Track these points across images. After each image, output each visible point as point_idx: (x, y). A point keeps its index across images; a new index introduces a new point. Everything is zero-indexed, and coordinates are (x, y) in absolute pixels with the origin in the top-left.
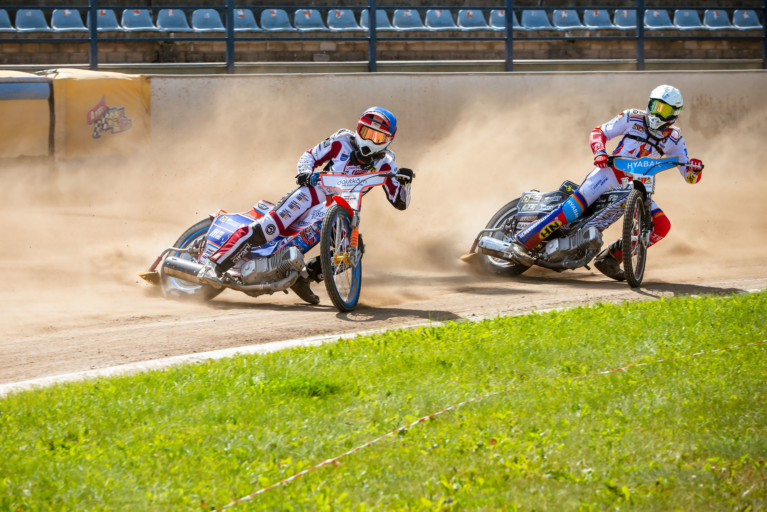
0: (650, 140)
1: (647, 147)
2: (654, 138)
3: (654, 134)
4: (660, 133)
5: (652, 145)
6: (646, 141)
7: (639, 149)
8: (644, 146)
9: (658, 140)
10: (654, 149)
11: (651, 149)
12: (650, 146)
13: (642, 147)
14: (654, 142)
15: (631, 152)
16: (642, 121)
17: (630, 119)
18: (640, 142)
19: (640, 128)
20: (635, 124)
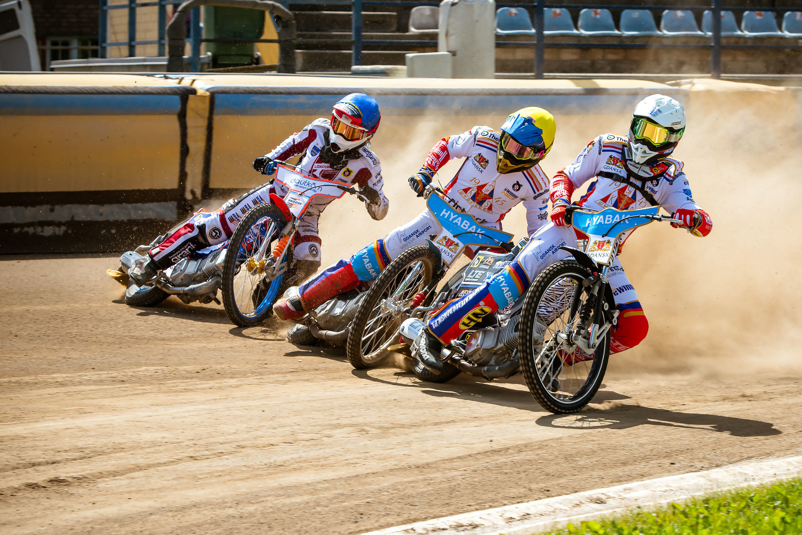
0: (632, 180)
1: (629, 191)
3: (635, 170)
4: (648, 169)
7: (615, 195)
8: (624, 189)
10: (639, 195)
11: (635, 194)
15: (605, 200)
16: (620, 151)
17: (603, 148)
18: (618, 183)
19: (617, 162)
20: (611, 157)
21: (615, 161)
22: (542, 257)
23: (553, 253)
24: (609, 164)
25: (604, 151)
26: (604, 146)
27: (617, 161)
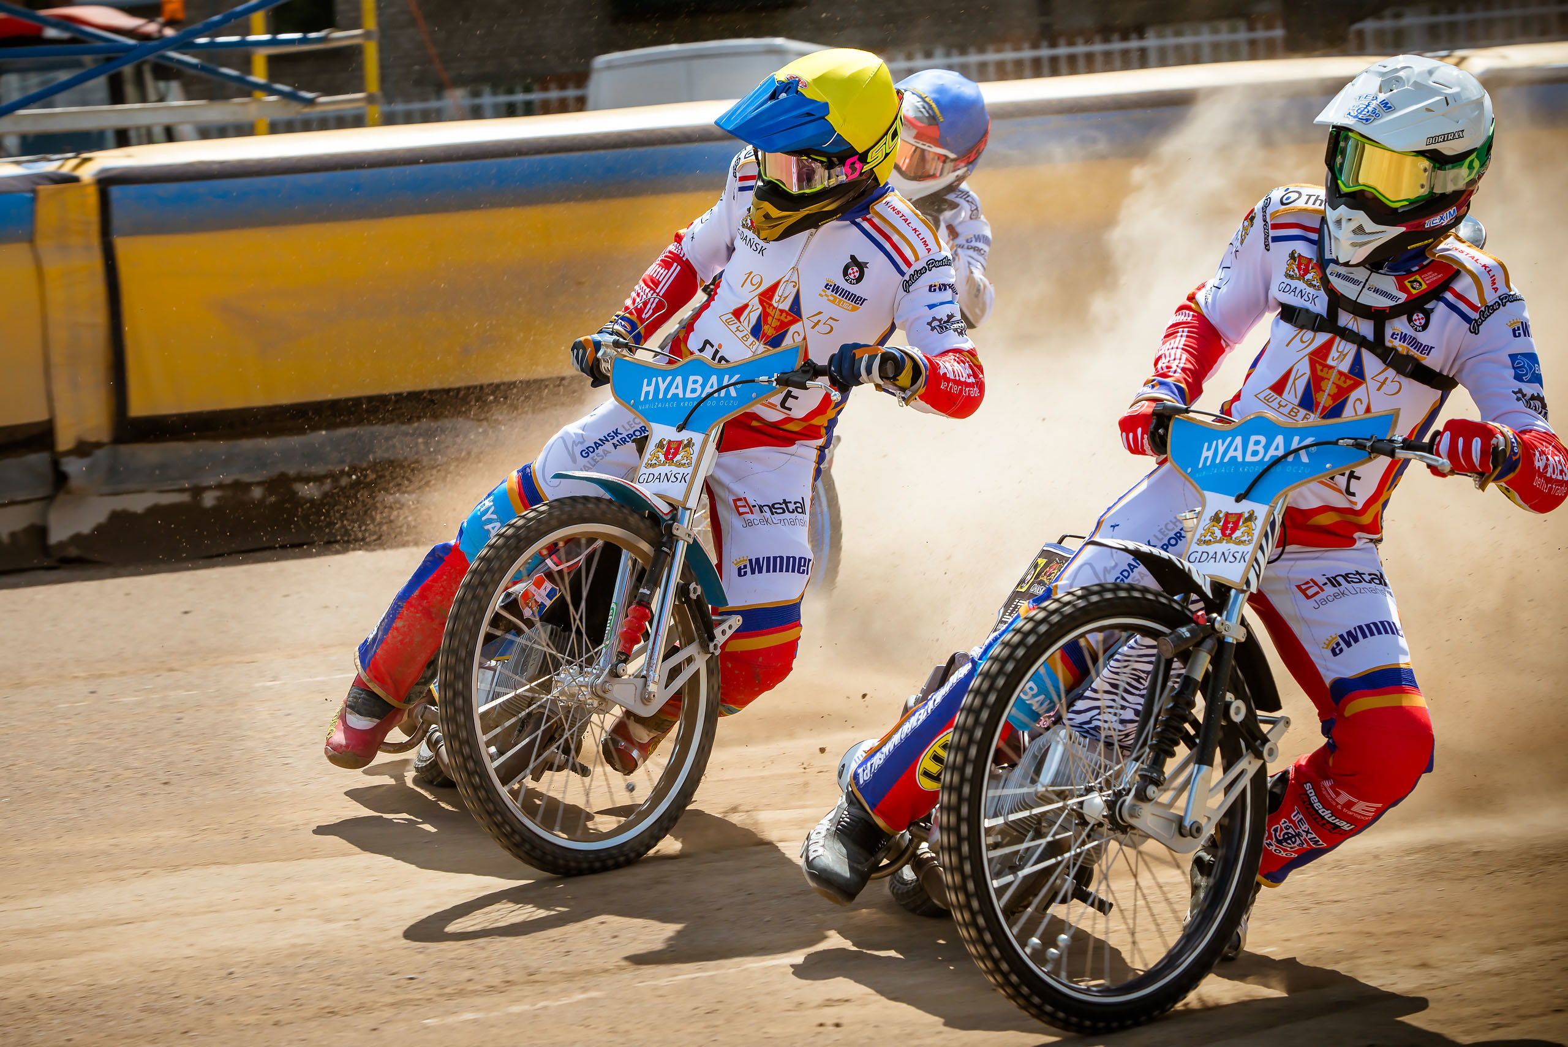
0: (1345, 319)
1: (1342, 356)
2: (1361, 311)
3: (1353, 290)
4: (1387, 282)
5: (1360, 341)
6: (1327, 323)
8: (1327, 347)
9: (1379, 317)
10: (1371, 363)
11: (1358, 361)
12: (1350, 349)
13: (1319, 356)
14: (1366, 328)
15: (1279, 387)
16: (1315, 237)
17: (1273, 232)
18: (1308, 335)
25: (1275, 239)
26: (1275, 226)
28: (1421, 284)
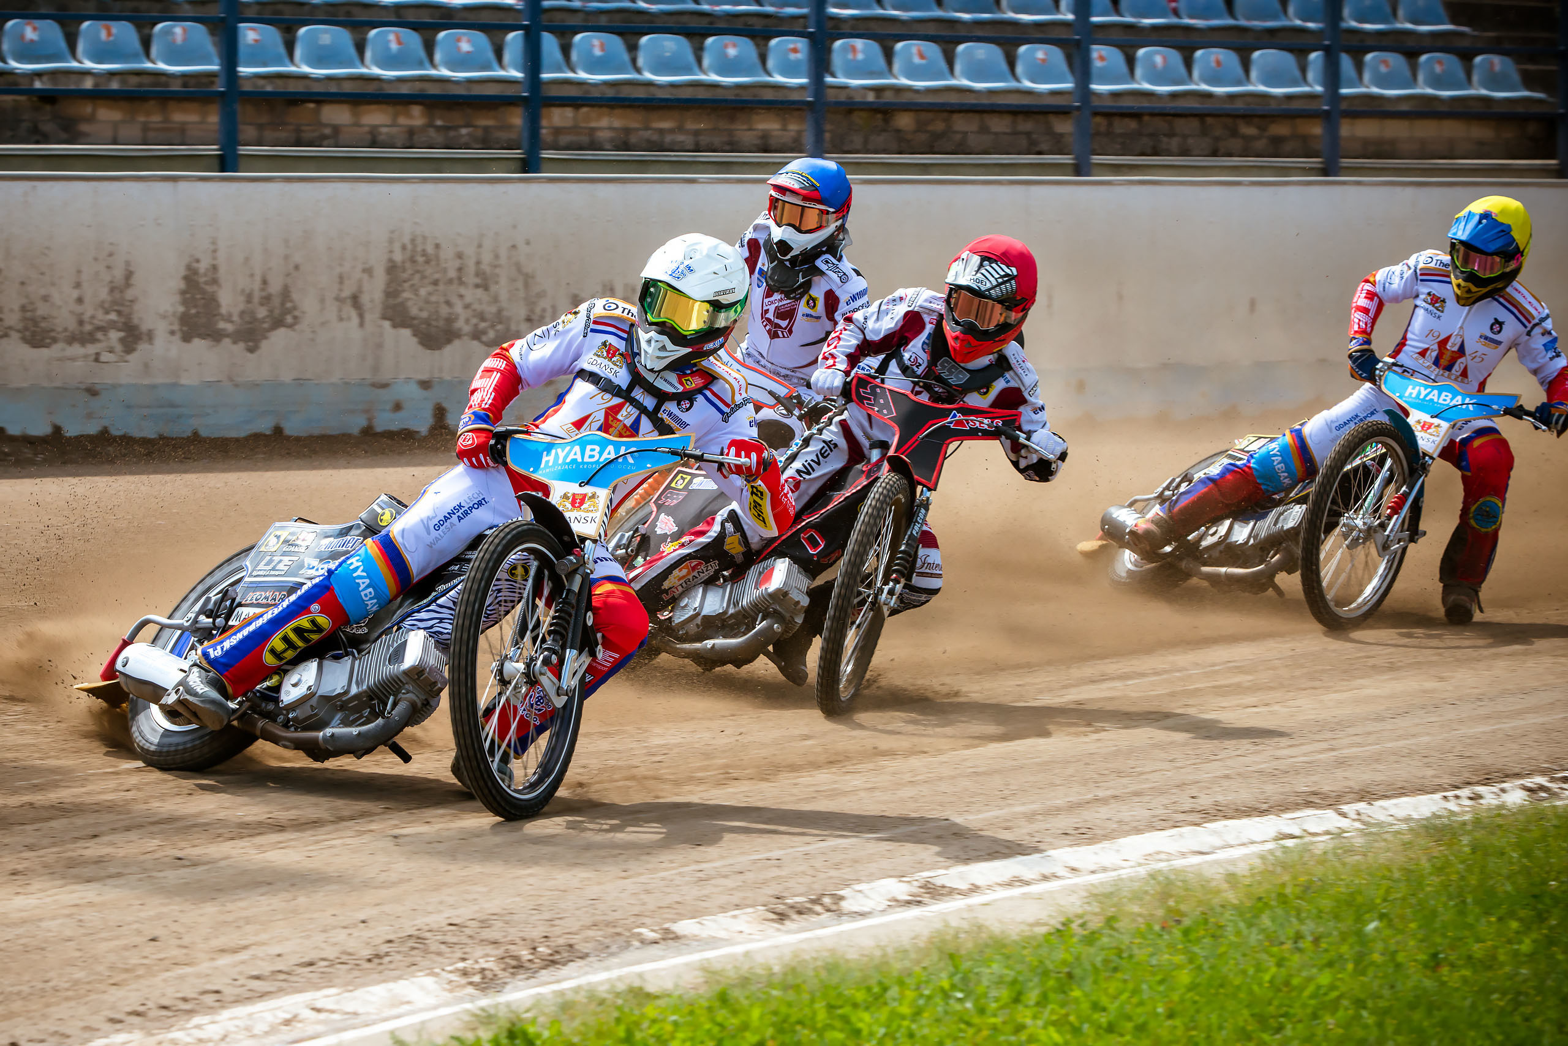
3: (651, 378)
6: (626, 395)
7: (600, 417)
8: (619, 407)
11: (638, 421)
15: (582, 421)
16: (625, 336)
17: (592, 326)
18: (607, 396)
19: (613, 356)
20: (604, 344)
21: (610, 352)
22: (437, 527)
23: (460, 518)
24: (598, 356)
25: (593, 331)
26: (595, 322)
27: (615, 352)
28: (694, 383)
